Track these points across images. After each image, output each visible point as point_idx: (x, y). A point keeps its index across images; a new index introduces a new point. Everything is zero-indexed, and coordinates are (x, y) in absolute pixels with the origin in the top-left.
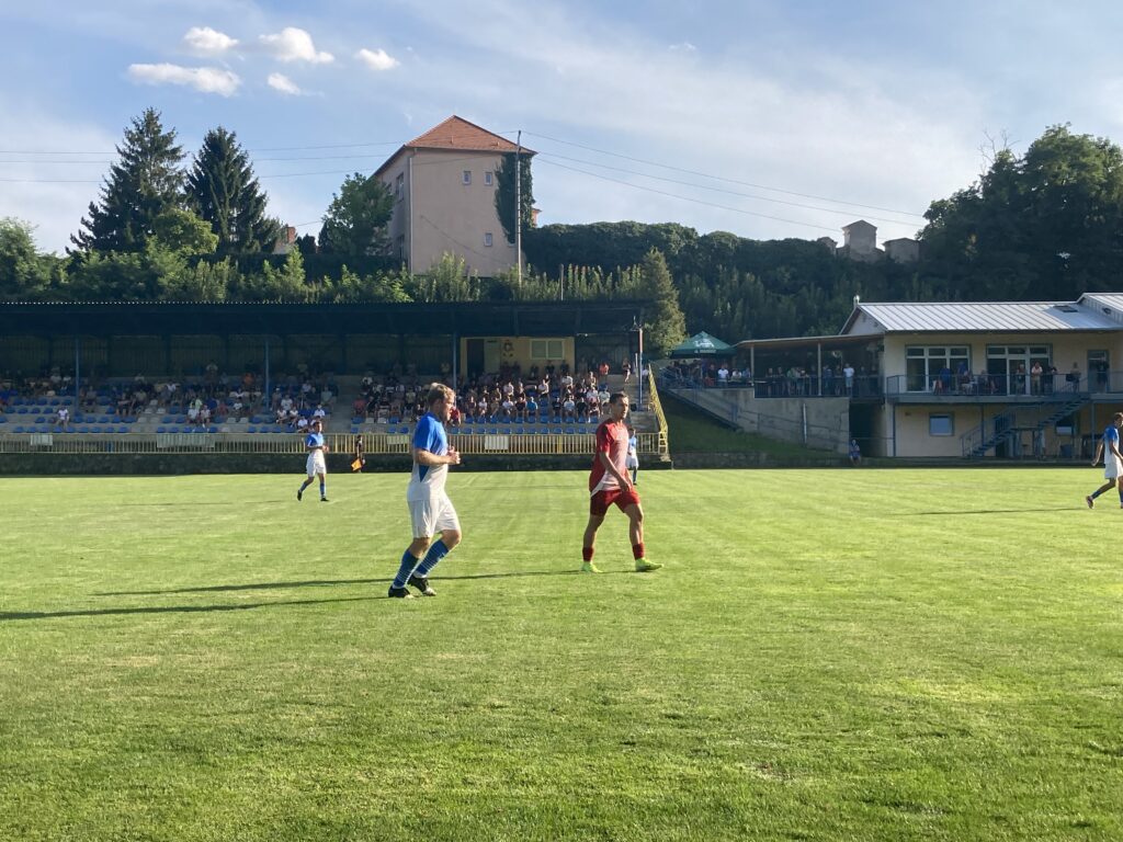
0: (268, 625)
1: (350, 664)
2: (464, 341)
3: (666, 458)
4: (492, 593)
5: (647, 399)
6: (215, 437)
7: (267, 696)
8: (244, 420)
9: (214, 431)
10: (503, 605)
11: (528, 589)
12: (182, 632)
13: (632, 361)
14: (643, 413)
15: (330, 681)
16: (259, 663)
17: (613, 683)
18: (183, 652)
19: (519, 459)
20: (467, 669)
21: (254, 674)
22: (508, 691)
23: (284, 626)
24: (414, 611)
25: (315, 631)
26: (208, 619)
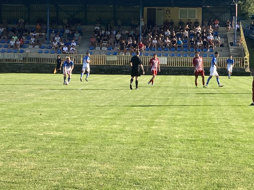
0: (53, 149)
1: (94, 169)
2: (146, 9)
3: (248, 70)
4: (162, 137)
5: (239, 40)
6: (22, 55)
7: (55, 184)
8: (37, 47)
9: (22, 52)
10: (167, 143)
11: (180, 135)
12: (12, 151)
13: (231, 20)
14: (236, 47)
15: (84, 177)
16: (50, 167)
17: (226, 184)
18: (13, 161)
19: (172, 69)
20: (152, 174)
21: (48, 173)
22: (173, 186)
23: (61, 150)
24: (123, 144)
25: (76, 152)
26: (24, 145)
